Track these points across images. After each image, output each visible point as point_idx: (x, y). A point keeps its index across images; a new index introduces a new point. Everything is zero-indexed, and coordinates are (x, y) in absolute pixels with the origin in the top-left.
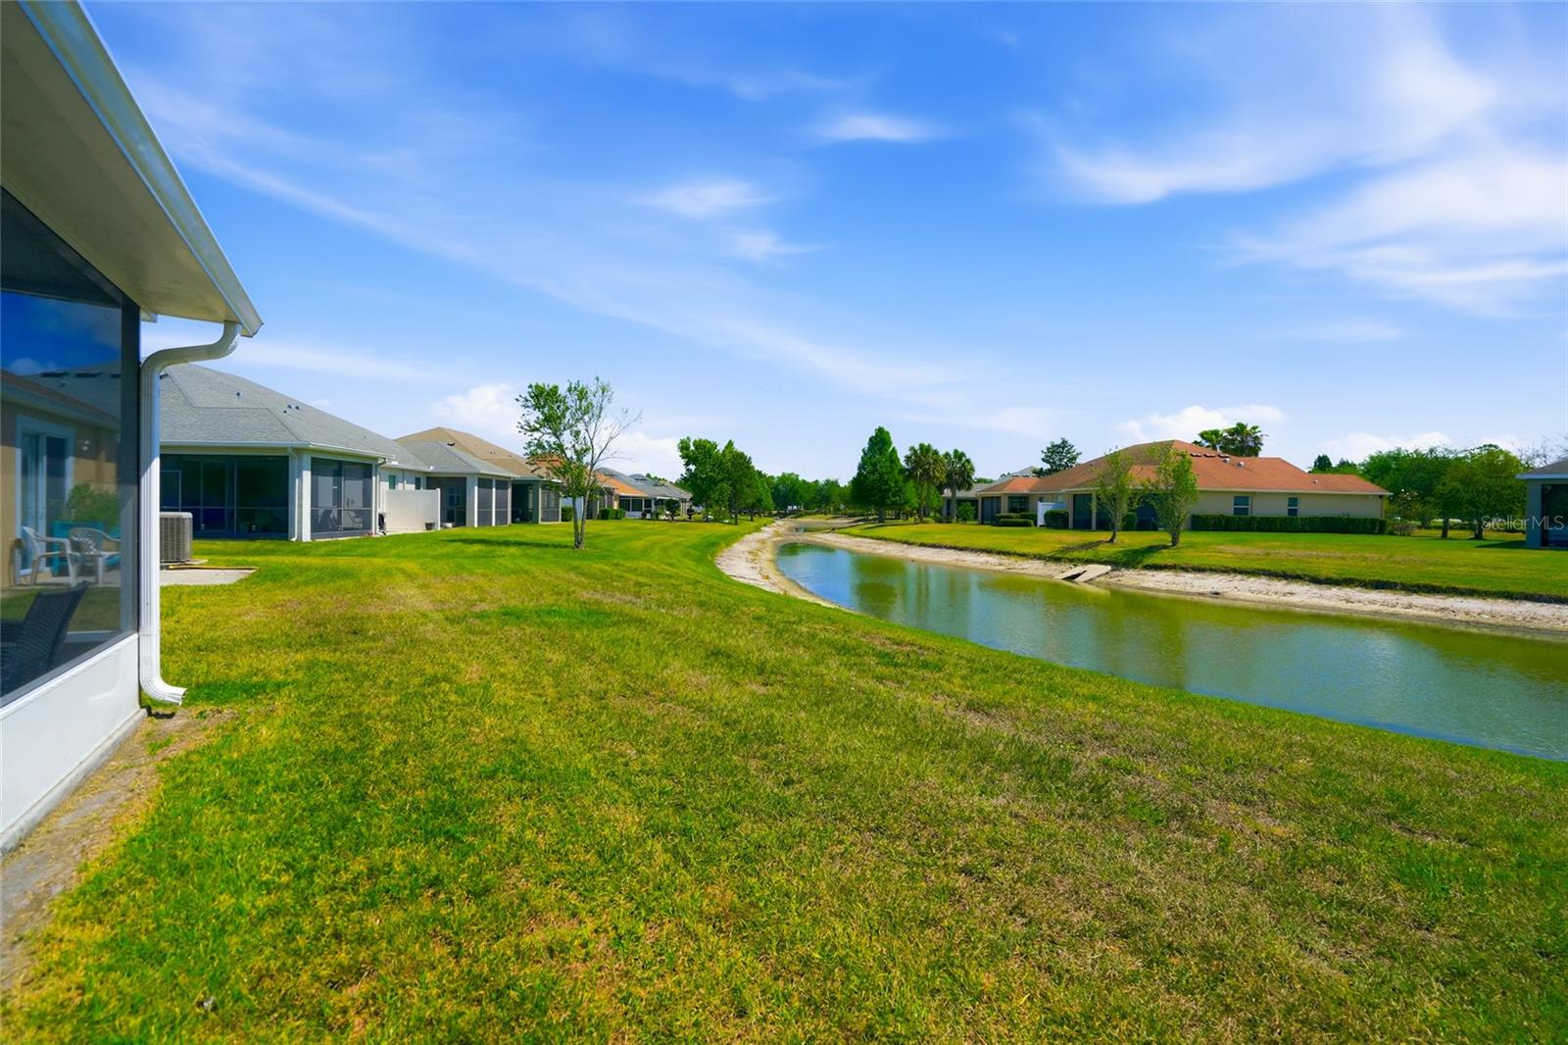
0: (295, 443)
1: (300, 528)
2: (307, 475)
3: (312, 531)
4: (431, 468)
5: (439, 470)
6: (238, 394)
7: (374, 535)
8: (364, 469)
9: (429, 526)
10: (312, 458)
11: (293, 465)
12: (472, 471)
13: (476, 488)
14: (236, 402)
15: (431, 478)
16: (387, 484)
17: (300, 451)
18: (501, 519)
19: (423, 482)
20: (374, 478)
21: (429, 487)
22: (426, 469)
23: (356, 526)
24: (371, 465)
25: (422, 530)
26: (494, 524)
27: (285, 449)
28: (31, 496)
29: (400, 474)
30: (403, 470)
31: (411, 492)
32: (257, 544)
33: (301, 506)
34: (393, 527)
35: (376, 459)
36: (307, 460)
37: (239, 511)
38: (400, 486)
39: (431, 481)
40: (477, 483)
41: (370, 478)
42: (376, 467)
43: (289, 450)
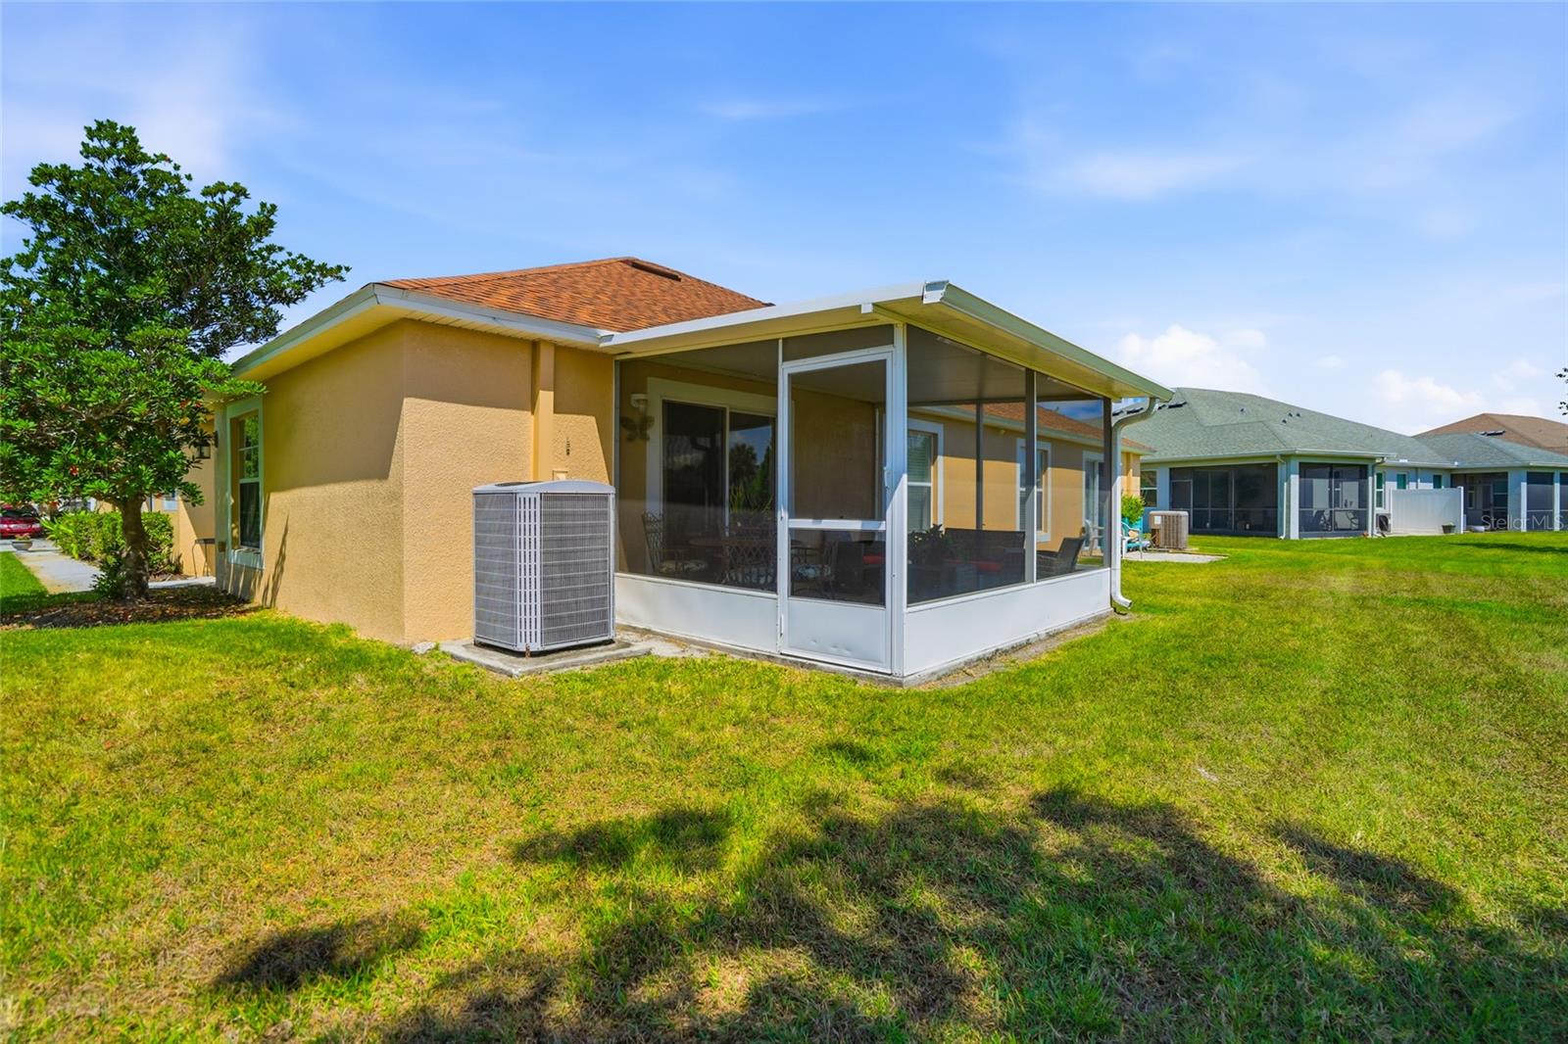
0: (1283, 450)
1: (1288, 527)
2: (1295, 479)
3: (1300, 530)
4: (1456, 463)
5: (1466, 465)
6: (1241, 410)
7: (1371, 536)
8: (1358, 470)
9: (1447, 529)
10: (1300, 463)
11: (1281, 470)
12: (1518, 463)
13: (1524, 485)
14: (1239, 418)
15: (1455, 475)
16: (1395, 483)
17: (1286, 457)
19: (1446, 478)
20: (1370, 478)
21: (1453, 485)
22: (1449, 465)
23: (1348, 527)
24: (1366, 466)
25: (1438, 532)
26: (1557, 528)
27: (1274, 456)
28: (1091, 500)
29: (1412, 473)
30: (1416, 468)
31: (1425, 492)
32: (1250, 540)
33: (1289, 507)
34: (1397, 529)
35: (1373, 459)
36: (1295, 464)
37: (1237, 512)
38: (1412, 486)
39: (1456, 478)
40: (1525, 478)
41: (1366, 478)
42: (1373, 467)
43: (1278, 457)
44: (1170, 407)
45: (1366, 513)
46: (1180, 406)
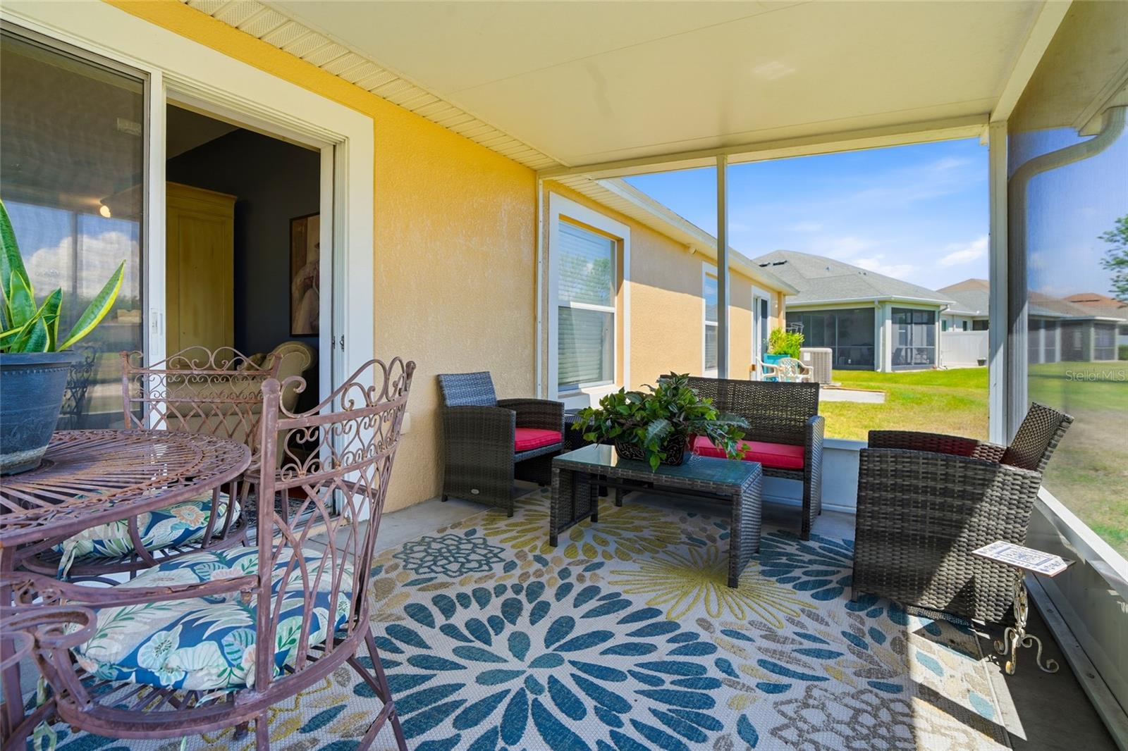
0: (881, 297)
1: (884, 362)
2: (889, 324)
3: (892, 365)
4: (978, 312)
6: (828, 269)
7: (938, 369)
8: (929, 315)
9: (981, 362)
10: (893, 309)
11: (878, 314)
14: (828, 274)
15: (977, 321)
16: (941, 327)
17: (882, 303)
18: (1050, 356)
19: (970, 324)
20: (937, 323)
21: (976, 329)
22: (973, 314)
23: (924, 361)
24: (934, 312)
25: (975, 365)
27: (873, 302)
29: (951, 319)
30: (955, 316)
31: (958, 334)
33: (884, 345)
34: (949, 363)
35: (939, 306)
36: (889, 309)
37: (839, 349)
38: (950, 330)
39: (977, 324)
41: (934, 323)
42: (939, 312)
43: (876, 303)
44: (774, 264)
45: (934, 350)
46: (783, 263)
